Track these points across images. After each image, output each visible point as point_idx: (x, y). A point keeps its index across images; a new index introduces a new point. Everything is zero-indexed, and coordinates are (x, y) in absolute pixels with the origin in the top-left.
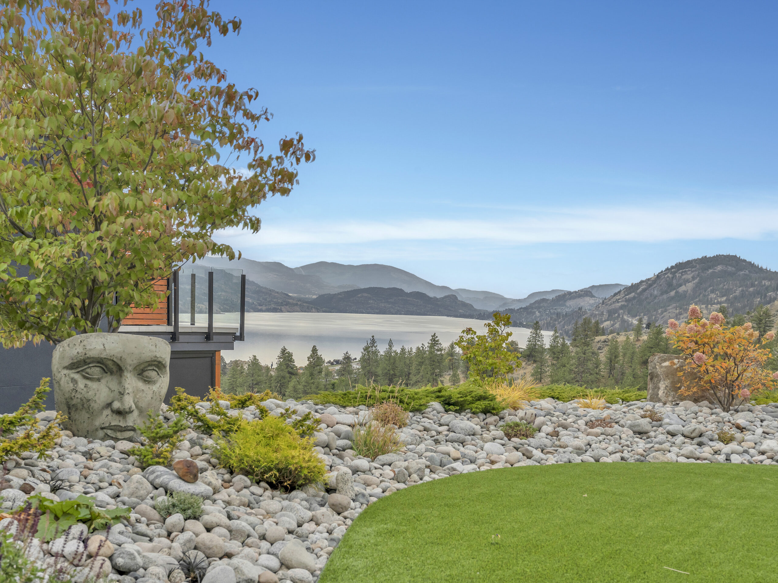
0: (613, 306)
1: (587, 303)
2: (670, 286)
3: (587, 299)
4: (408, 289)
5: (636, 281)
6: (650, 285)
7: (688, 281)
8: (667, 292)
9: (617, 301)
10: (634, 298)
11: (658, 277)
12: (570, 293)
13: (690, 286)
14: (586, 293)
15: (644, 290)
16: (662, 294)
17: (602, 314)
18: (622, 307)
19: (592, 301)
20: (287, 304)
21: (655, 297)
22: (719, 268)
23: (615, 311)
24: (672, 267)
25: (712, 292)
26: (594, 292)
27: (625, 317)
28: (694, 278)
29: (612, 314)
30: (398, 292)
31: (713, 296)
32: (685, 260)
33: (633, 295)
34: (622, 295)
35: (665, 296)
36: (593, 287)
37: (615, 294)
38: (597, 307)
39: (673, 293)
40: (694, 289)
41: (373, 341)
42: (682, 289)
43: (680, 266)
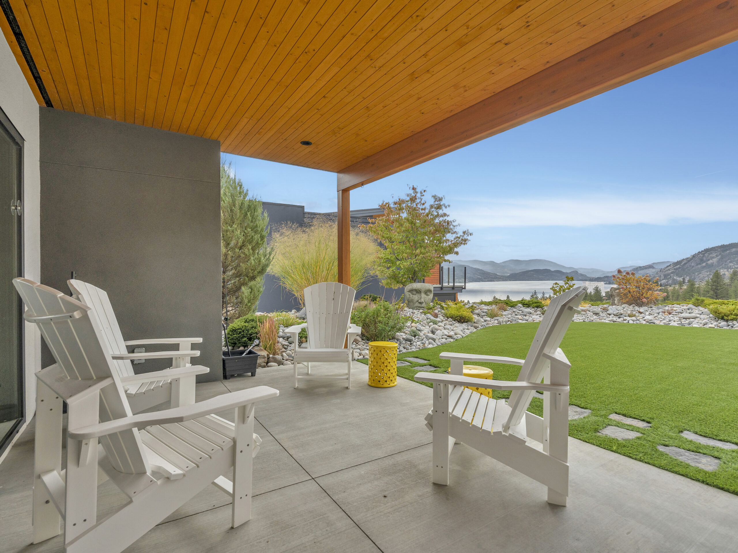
0: (667, 272)
1: (650, 271)
2: (702, 261)
3: (651, 270)
4: (552, 269)
5: (679, 259)
6: (689, 261)
7: (713, 258)
8: (700, 264)
9: (669, 270)
10: (679, 268)
11: (694, 256)
12: (640, 267)
13: (715, 260)
14: (650, 267)
15: (685, 264)
16: (697, 265)
17: (660, 276)
18: (672, 273)
19: (653, 270)
20: (497, 278)
21: (693, 267)
22: (734, 250)
23: (668, 275)
24: (702, 251)
25: (731, 262)
26: (654, 266)
27: (675, 278)
28: (717, 256)
29: (666, 276)
30: (547, 271)
31: (731, 264)
32: (711, 247)
33: (678, 266)
34: (672, 266)
35: (699, 266)
36: (654, 263)
37: (667, 267)
38: (657, 273)
39: (704, 264)
40: (718, 262)
41: (535, 293)
42: (710, 262)
43: (707, 251)
